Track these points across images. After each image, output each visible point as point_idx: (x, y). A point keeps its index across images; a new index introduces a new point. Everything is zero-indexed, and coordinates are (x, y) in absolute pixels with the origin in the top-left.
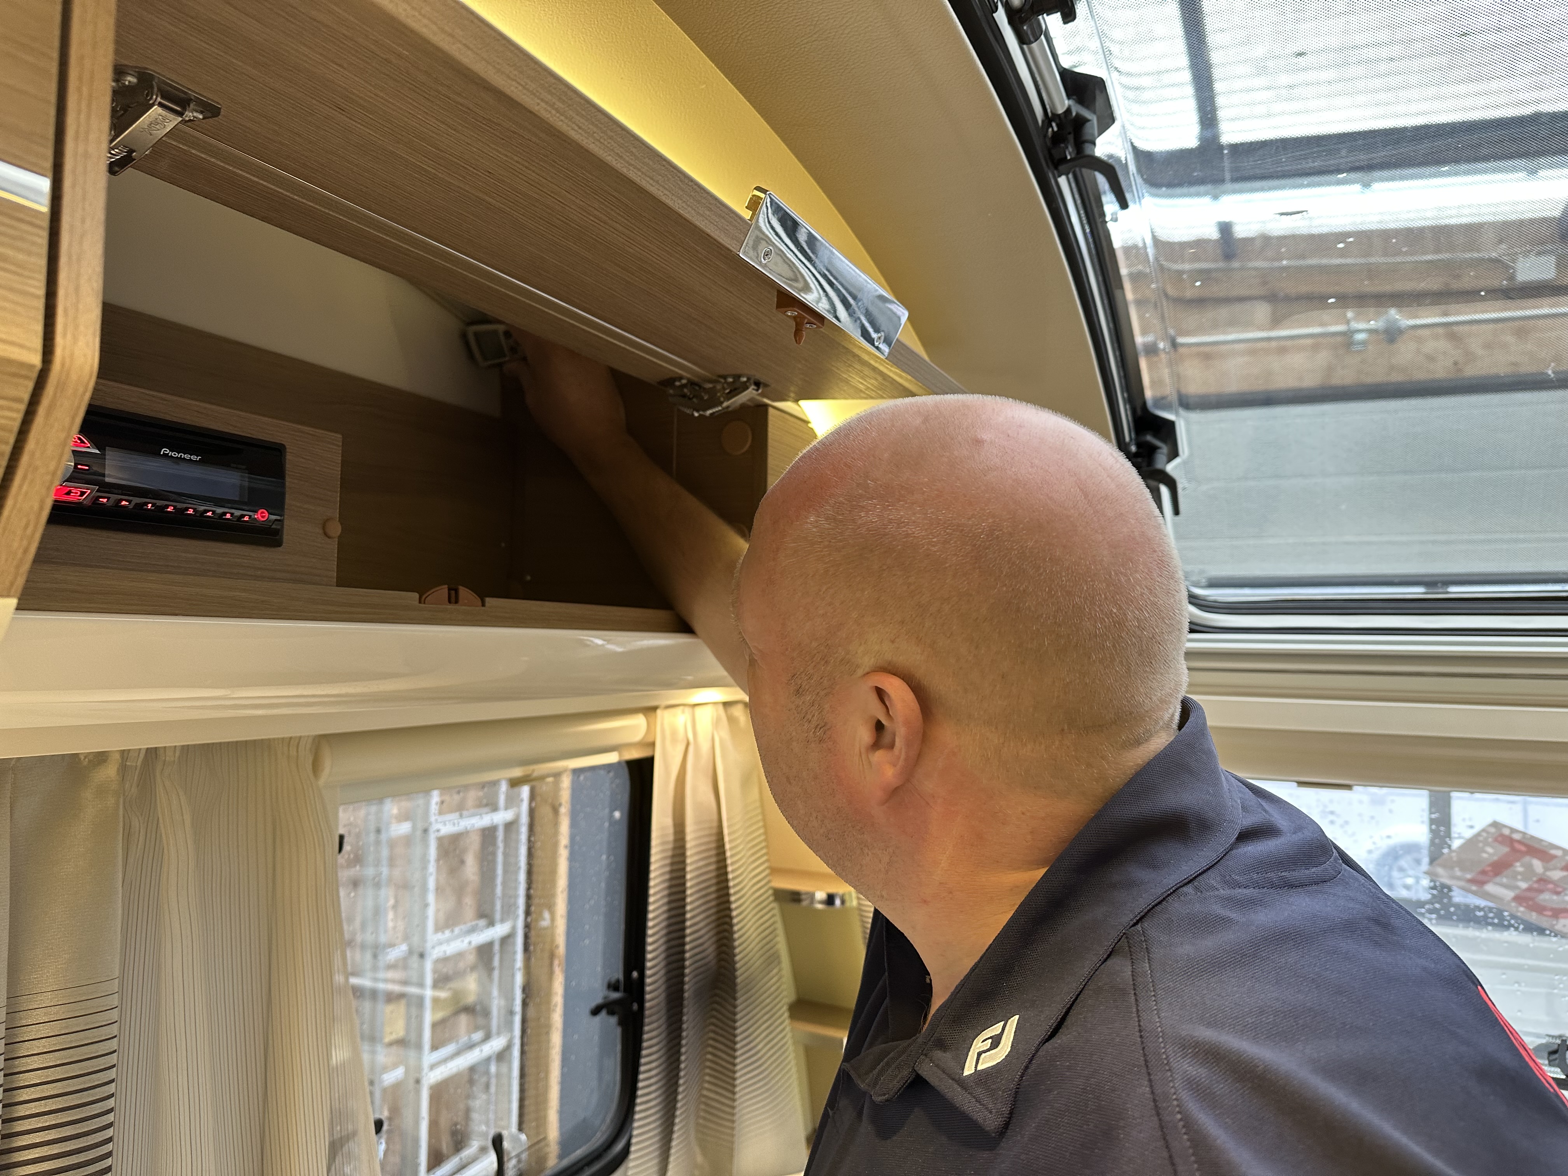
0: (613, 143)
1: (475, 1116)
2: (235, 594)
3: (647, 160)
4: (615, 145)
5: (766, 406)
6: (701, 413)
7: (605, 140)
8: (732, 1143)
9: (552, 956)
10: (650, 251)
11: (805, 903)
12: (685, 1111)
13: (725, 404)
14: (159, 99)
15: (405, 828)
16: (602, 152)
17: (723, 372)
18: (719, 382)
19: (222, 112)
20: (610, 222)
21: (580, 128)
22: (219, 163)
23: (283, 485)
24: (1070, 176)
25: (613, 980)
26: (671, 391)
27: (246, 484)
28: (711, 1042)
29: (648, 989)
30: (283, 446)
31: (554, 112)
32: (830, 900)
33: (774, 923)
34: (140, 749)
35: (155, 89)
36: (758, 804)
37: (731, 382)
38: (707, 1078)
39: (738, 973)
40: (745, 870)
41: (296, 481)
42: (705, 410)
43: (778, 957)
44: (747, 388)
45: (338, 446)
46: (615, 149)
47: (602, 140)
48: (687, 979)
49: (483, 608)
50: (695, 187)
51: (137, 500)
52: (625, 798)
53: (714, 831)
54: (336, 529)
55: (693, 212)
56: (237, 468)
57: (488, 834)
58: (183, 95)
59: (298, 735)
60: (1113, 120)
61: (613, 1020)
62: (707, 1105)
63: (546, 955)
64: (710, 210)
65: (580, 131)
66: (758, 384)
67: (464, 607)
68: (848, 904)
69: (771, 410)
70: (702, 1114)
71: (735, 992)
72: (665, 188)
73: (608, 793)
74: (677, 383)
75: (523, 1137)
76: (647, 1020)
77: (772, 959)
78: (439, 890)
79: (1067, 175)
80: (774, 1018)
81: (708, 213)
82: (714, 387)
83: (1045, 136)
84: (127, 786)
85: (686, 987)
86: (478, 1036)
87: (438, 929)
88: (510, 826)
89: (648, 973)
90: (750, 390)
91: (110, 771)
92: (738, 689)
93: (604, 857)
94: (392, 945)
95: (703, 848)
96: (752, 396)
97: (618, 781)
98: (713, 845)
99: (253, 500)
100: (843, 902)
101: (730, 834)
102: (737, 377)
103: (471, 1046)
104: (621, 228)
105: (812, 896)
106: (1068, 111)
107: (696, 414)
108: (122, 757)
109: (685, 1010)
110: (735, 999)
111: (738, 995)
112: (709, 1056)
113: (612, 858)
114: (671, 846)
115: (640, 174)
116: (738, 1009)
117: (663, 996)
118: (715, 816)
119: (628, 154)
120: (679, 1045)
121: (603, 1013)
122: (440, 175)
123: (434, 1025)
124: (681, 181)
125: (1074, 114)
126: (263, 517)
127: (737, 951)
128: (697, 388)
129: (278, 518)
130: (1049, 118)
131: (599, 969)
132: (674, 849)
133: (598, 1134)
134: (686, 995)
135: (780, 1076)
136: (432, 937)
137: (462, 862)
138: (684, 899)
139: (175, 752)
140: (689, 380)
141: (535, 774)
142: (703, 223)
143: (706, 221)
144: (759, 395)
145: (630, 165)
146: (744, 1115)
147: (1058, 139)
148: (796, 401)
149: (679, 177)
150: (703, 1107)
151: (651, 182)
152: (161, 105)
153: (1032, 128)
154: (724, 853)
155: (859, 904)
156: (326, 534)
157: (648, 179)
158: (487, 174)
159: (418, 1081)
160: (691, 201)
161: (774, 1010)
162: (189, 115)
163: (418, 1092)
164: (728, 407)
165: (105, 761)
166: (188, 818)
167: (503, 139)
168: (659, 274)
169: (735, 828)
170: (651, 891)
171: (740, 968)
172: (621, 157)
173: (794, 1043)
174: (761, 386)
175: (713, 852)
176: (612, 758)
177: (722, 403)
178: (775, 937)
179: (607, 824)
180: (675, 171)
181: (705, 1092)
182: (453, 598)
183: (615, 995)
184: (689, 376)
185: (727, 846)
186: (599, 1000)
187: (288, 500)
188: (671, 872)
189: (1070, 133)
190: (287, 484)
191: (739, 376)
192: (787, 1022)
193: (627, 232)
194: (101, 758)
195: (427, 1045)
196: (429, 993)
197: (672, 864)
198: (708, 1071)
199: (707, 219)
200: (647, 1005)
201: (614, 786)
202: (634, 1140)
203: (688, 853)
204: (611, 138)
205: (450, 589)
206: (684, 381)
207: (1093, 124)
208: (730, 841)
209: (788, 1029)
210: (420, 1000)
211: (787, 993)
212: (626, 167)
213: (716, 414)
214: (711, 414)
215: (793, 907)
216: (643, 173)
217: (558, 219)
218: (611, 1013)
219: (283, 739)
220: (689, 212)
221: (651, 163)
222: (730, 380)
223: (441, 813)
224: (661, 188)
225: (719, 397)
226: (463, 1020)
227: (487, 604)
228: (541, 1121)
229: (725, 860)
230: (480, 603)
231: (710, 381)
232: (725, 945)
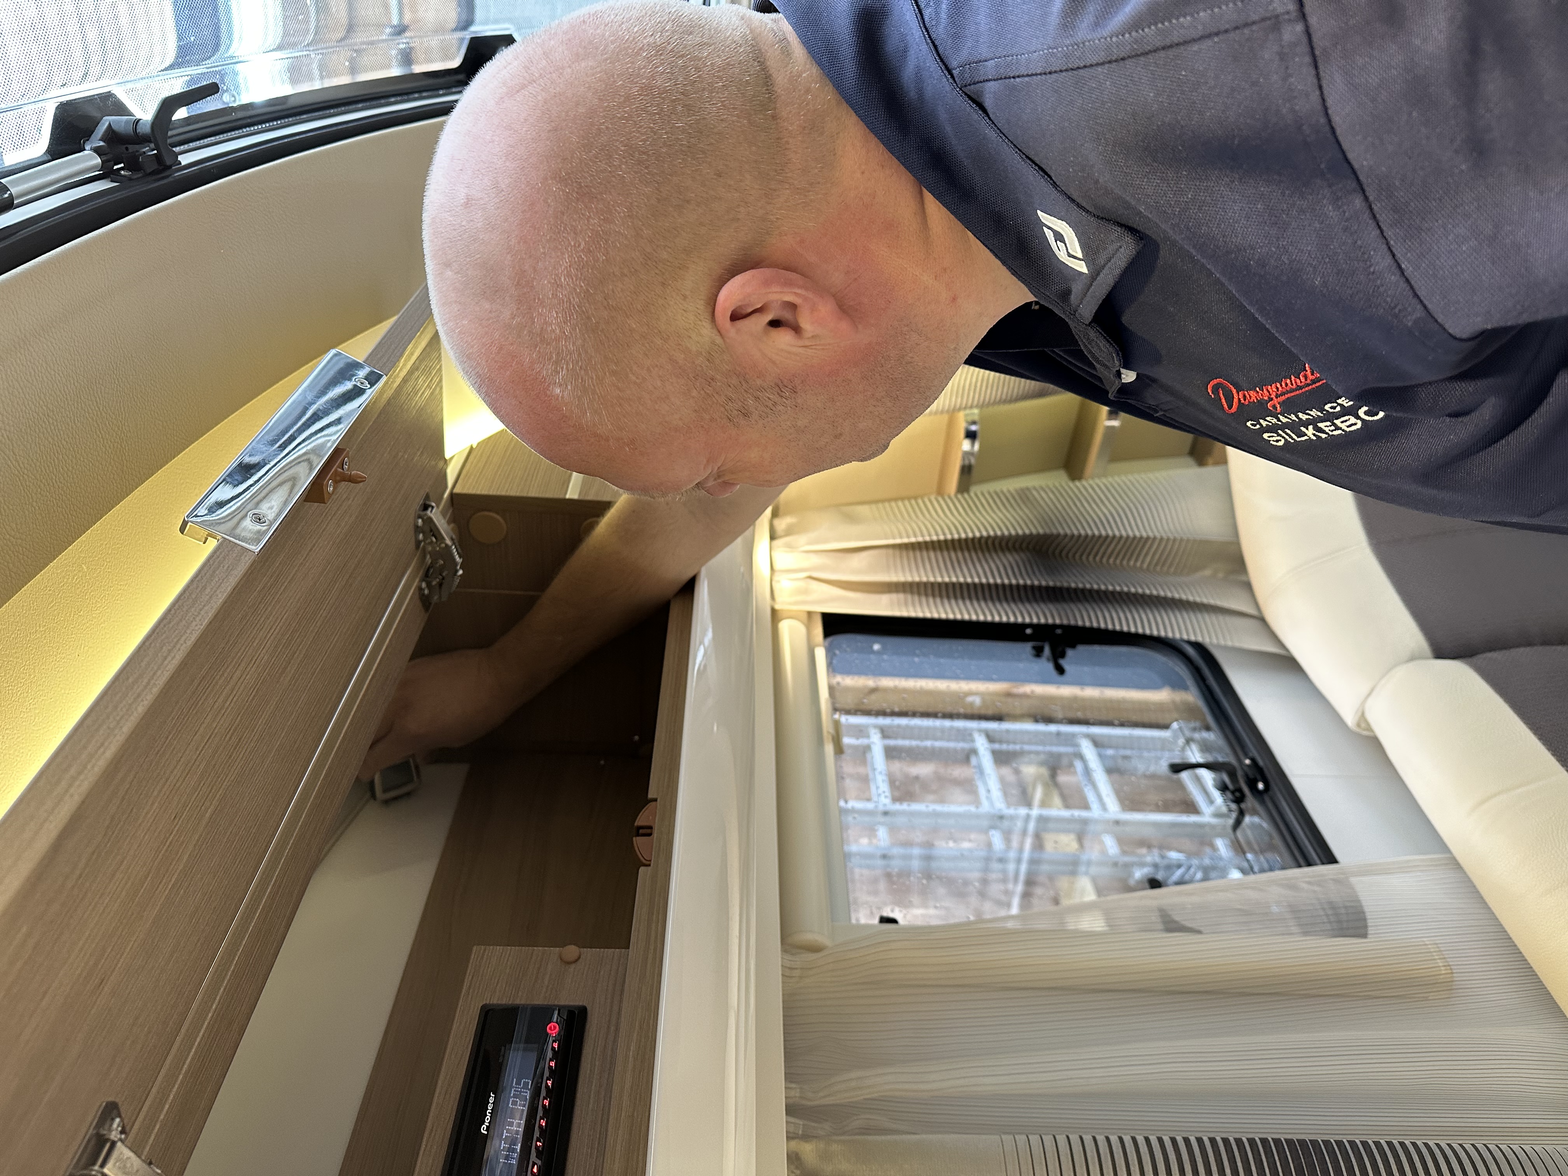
0: (122, 705)
1: (1152, 769)
2: (631, 1056)
3: (143, 664)
4: (124, 702)
5: (452, 495)
6: (458, 567)
7: (118, 715)
8: (1195, 541)
9: (1009, 695)
10: (265, 638)
11: (973, 461)
12: (1160, 585)
13: (449, 542)
14: (96, 1168)
15: (882, 833)
16: (132, 718)
17: (412, 545)
18: (424, 547)
19: (111, 1099)
20: (232, 683)
21: (102, 744)
22: (175, 1090)
23: (525, 1007)
24: (177, 149)
25: (1034, 652)
26: (436, 598)
27: (522, 1046)
28: (1098, 558)
29: (1043, 621)
30: (483, 1007)
31: (82, 777)
32: (971, 435)
33: (989, 493)
34: (787, 1122)
35: (85, 1172)
36: (874, 506)
37: (423, 535)
38: (1132, 563)
39: (1034, 532)
40: (936, 521)
41: (520, 993)
42: (456, 564)
43: (1022, 490)
44: (430, 519)
45: (485, 950)
46: (129, 702)
47: (118, 718)
48: (1036, 583)
49: (658, 800)
50: (177, 606)
51: (533, 1157)
52: (860, 639)
53: (897, 552)
54: (572, 951)
55: (206, 608)
56: (504, 1056)
57: (891, 753)
58: (93, 1142)
59: (780, 968)
60: (109, 96)
61: (1070, 653)
62: (1157, 564)
63: (1010, 700)
64: (204, 588)
65: (106, 744)
66: (426, 507)
67: (657, 821)
68: (976, 418)
69: (456, 491)
70: (1165, 568)
71: (1052, 535)
72: (178, 641)
73: (856, 655)
74: (426, 592)
75: (1175, 725)
76: (1072, 623)
77: (1024, 496)
78: (942, 801)
79: (176, 155)
80: (1080, 496)
81: (208, 590)
82: (430, 553)
83: (130, 179)
84: (822, 1133)
85: (1044, 583)
86: (1078, 765)
87: (977, 803)
88: (885, 733)
89: (1027, 620)
90: (432, 516)
91: (808, 1150)
92: (758, 522)
93: (916, 659)
94: (989, 845)
95: (913, 565)
96: (439, 514)
97: (844, 646)
98: (911, 554)
99: (538, 1038)
100: (974, 423)
101: (901, 537)
102: (417, 530)
103: (1087, 771)
104: (238, 673)
105: (966, 454)
106: (97, 151)
107: (461, 572)
108: (793, 1138)
109: (1065, 585)
110: (1059, 535)
111: (1055, 532)
112: (1111, 561)
113: (917, 652)
114: (909, 597)
115: (159, 672)
116: (1068, 532)
117: (1051, 606)
118: (883, 552)
119: (135, 687)
120: (1098, 592)
121: (1063, 662)
122: (181, 868)
123: (1067, 806)
124: (170, 622)
125: (102, 143)
126: (555, 1027)
127: (1013, 533)
128: (431, 571)
129: (556, 1013)
130: (106, 173)
131: (1021, 665)
132: (912, 593)
133: (1177, 669)
134: (1051, 584)
135: (1136, 493)
136: (985, 807)
137: (917, 778)
138: (961, 584)
139: (790, 1088)
140: (422, 580)
141: (832, 731)
142: (220, 596)
143: (218, 591)
144: (438, 506)
145: (148, 683)
146: (1170, 530)
147: (133, 165)
148: (446, 462)
149: (165, 626)
150: (1158, 568)
151: (169, 658)
152: (103, 1165)
153: (118, 196)
154: (919, 543)
155: (977, 406)
156: (576, 961)
157: (166, 662)
158: (176, 821)
159: (1117, 822)
160: (193, 610)
161: (1073, 496)
162: (114, 1135)
163: (1126, 823)
164: (452, 539)
165: (797, 1154)
166: (853, 1075)
167: (132, 809)
168: (294, 625)
169: (896, 531)
170: (951, 616)
171: (1029, 529)
172: (139, 695)
173: (1105, 476)
174: (428, 502)
175: (918, 553)
176: (820, 654)
177: (447, 545)
178: (1002, 492)
179: (885, 657)
180: (157, 631)
181: (1145, 566)
182: (647, 831)
183: (1047, 651)
184: (417, 580)
185: (913, 540)
186: (1050, 667)
187: (539, 1001)
188: (934, 596)
189: (127, 149)
190: (523, 1002)
191: (417, 527)
192: (1084, 482)
193: (243, 664)
194: (794, 1159)
195: (1084, 814)
196: (1035, 812)
197: (926, 595)
198: (1125, 562)
199: (215, 591)
200: (1058, 622)
201: (848, 649)
202: (1185, 637)
203: (917, 579)
204: (116, 707)
205: (638, 835)
206: (424, 585)
207: (114, 121)
208: (908, 537)
209: (1091, 482)
210: (1041, 819)
211: (1057, 480)
212: (151, 689)
213: (460, 550)
214: (460, 557)
215: (975, 473)
216: (159, 669)
217: (230, 738)
218: (1063, 655)
219: (783, 982)
220: (207, 613)
221: (147, 659)
222: (421, 536)
223: (869, 800)
224: (178, 646)
225: (440, 548)
226: (1062, 778)
227: (655, 797)
228: (1160, 707)
229: (926, 543)
230: (653, 804)
231: (424, 557)
232: (1007, 544)
